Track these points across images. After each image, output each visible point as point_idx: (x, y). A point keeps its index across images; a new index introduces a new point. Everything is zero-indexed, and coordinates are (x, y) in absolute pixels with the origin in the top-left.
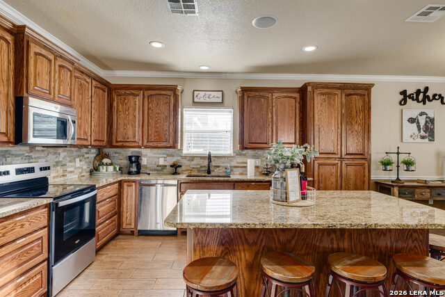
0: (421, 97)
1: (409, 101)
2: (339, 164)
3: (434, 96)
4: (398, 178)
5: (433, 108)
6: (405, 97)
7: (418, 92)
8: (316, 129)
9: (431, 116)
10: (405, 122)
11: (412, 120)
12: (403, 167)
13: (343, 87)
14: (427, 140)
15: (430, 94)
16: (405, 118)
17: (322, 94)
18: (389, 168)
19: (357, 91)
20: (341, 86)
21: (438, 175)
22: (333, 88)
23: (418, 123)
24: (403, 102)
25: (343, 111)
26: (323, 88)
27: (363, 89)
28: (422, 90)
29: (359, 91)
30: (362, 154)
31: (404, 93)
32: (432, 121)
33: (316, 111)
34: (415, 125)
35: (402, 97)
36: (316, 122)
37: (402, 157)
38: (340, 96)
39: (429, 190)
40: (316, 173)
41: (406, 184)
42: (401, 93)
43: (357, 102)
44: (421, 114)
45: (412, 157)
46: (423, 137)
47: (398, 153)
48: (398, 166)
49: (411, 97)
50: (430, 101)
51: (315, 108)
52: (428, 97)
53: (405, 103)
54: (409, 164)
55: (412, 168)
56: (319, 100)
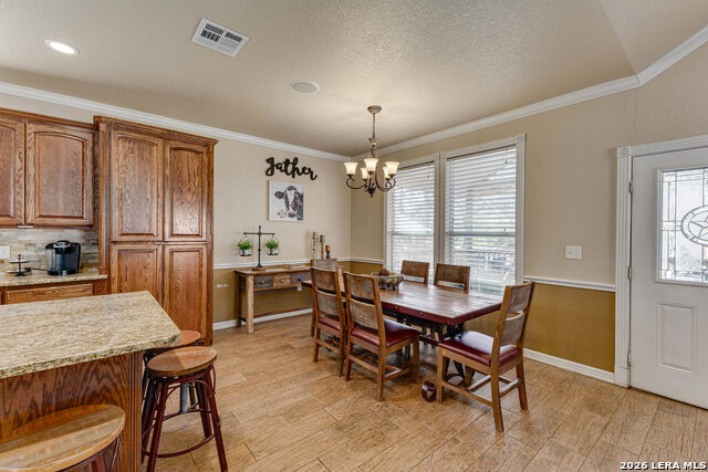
0: (290, 168)
1: (276, 171)
2: (160, 251)
3: (304, 169)
4: (259, 266)
5: (301, 183)
6: (272, 166)
7: (287, 162)
8: (115, 195)
9: (300, 191)
10: (272, 197)
11: (280, 195)
12: (265, 250)
13: (167, 135)
14: (295, 218)
15: (299, 166)
16: (272, 192)
17: (126, 139)
18: (247, 252)
19: (189, 146)
20: (162, 134)
21: (307, 257)
22: (150, 134)
23: (286, 198)
24: (270, 172)
25: (167, 172)
26: (130, 130)
27: (200, 144)
28: (291, 161)
29: (193, 147)
30: (198, 235)
31: (270, 161)
32: (301, 197)
33: (115, 166)
34: (283, 200)
35: (269, 165)
36: (115, 184)
37: (265, 239)
38: (161, 148)
39: (288, 276)
40: (114, 266)
41: (268, 271)
42: (268, 161)
43: (190, 162)
44: (290, 188)
45: (275, 239)
46: (291, 216)
47: (260, 234)
48: (259, 250)
49: (278, 166)
50: (300, 174)
51: (113, 160)
52: (297, 169)
53: (272, 174)
54: (272, 246)
55: (275, 251)
56: (120, 149)
